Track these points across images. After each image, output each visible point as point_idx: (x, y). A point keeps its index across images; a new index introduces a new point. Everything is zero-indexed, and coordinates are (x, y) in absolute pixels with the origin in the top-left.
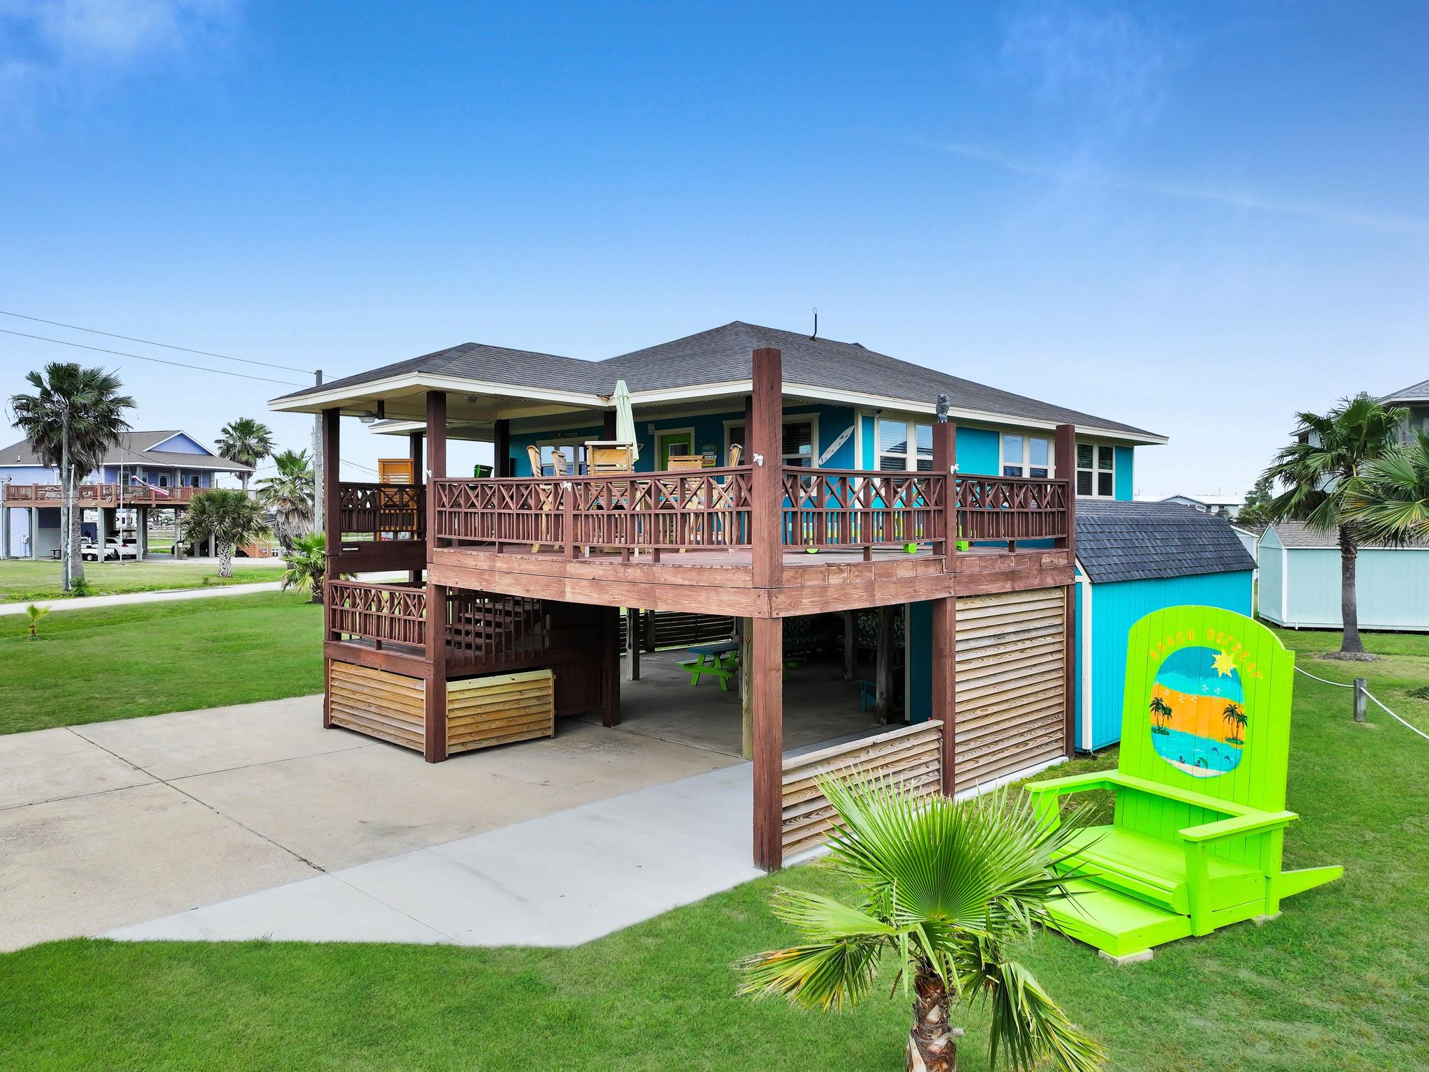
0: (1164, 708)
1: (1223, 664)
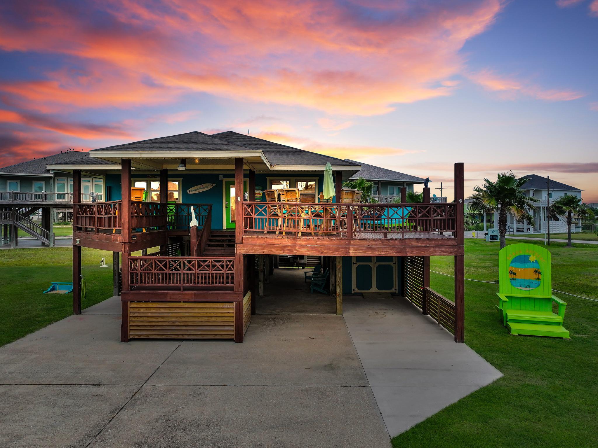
0: (513, 273)
1: (532, 259)
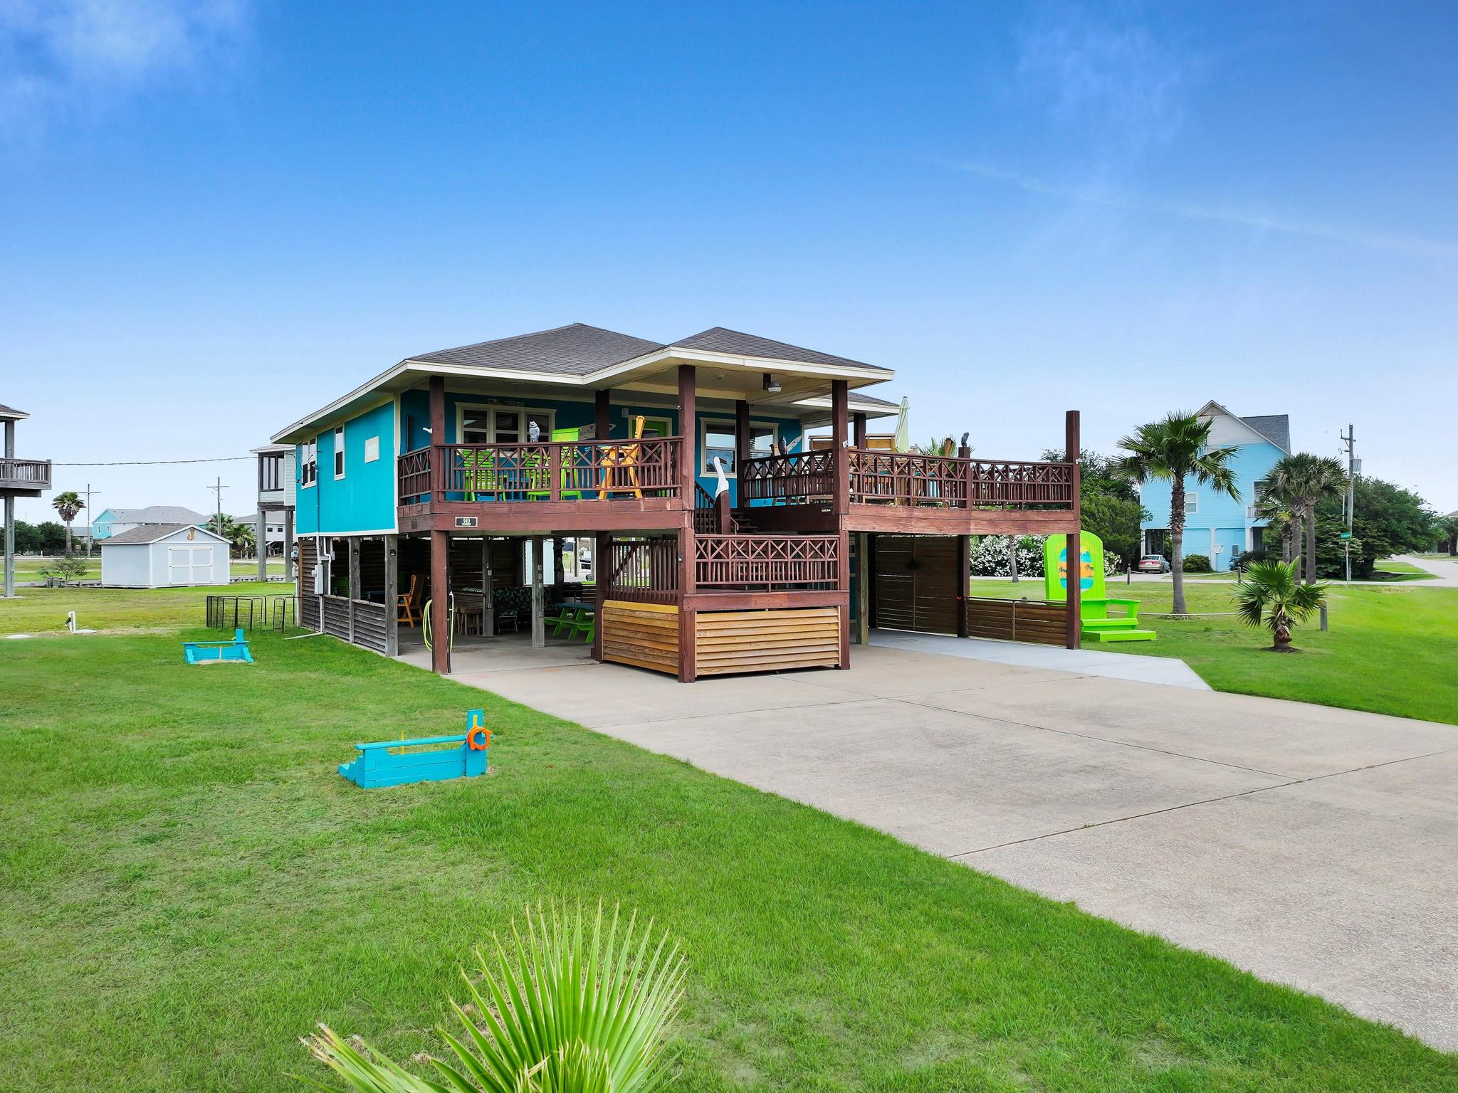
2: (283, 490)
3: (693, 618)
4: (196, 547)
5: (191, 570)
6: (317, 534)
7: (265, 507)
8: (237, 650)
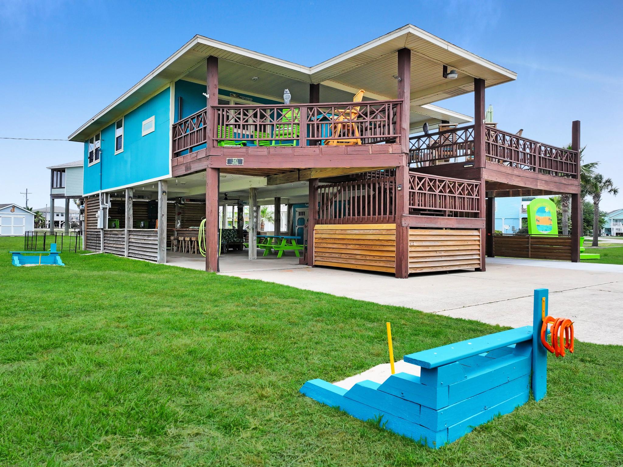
2: (64, 188)
3: (407, 232)
4: (16, 216)
5: (12, 228)
6: (99, 192)
7: (54, 197)
8: (51, 258)
